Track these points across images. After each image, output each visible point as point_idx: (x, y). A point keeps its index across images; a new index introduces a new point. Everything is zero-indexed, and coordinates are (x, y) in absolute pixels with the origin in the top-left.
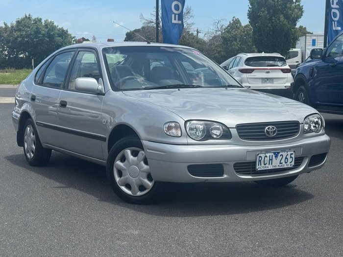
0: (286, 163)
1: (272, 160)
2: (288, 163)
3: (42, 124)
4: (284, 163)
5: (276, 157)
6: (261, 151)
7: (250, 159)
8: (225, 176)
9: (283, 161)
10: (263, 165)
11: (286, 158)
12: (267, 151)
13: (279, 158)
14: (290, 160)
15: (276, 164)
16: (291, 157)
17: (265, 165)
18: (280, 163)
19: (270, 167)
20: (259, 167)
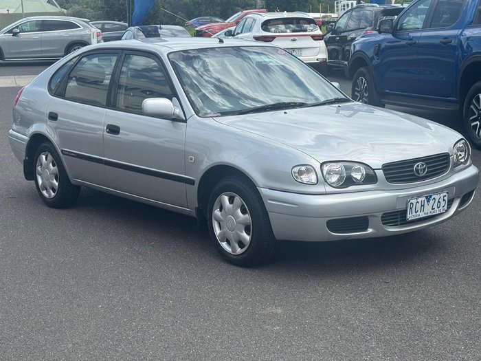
0: (438, 208)
1: (423, 206)
2: (441, 208)
3: (73, 153)
4: (436, 209)
5: (428, 201)
6: (413, 196)
7: (400, 207)
8: (370, 230)
9: (435, 206)
10: (414, 213)
11: (439, 202)
12: (419, 195)
13: (432, 202)
14: (443, 203)
15: (428, 210)
16: (444, 200)
17: (416, 212)
18: (433, 209)
19: (422, 215)
20: (410, 217)
